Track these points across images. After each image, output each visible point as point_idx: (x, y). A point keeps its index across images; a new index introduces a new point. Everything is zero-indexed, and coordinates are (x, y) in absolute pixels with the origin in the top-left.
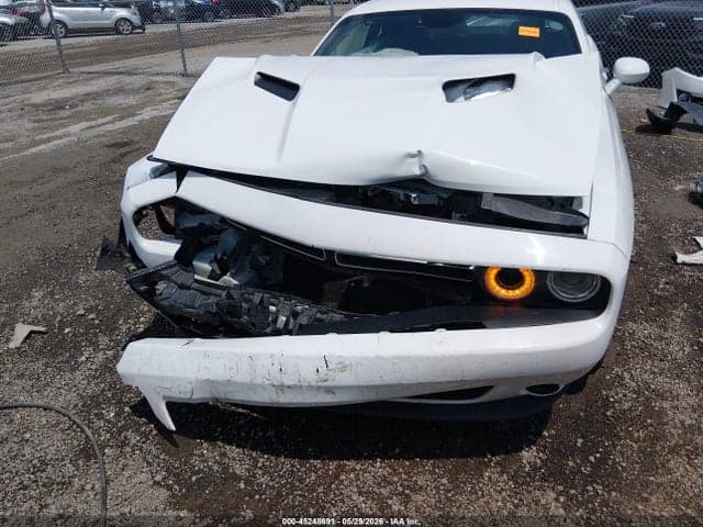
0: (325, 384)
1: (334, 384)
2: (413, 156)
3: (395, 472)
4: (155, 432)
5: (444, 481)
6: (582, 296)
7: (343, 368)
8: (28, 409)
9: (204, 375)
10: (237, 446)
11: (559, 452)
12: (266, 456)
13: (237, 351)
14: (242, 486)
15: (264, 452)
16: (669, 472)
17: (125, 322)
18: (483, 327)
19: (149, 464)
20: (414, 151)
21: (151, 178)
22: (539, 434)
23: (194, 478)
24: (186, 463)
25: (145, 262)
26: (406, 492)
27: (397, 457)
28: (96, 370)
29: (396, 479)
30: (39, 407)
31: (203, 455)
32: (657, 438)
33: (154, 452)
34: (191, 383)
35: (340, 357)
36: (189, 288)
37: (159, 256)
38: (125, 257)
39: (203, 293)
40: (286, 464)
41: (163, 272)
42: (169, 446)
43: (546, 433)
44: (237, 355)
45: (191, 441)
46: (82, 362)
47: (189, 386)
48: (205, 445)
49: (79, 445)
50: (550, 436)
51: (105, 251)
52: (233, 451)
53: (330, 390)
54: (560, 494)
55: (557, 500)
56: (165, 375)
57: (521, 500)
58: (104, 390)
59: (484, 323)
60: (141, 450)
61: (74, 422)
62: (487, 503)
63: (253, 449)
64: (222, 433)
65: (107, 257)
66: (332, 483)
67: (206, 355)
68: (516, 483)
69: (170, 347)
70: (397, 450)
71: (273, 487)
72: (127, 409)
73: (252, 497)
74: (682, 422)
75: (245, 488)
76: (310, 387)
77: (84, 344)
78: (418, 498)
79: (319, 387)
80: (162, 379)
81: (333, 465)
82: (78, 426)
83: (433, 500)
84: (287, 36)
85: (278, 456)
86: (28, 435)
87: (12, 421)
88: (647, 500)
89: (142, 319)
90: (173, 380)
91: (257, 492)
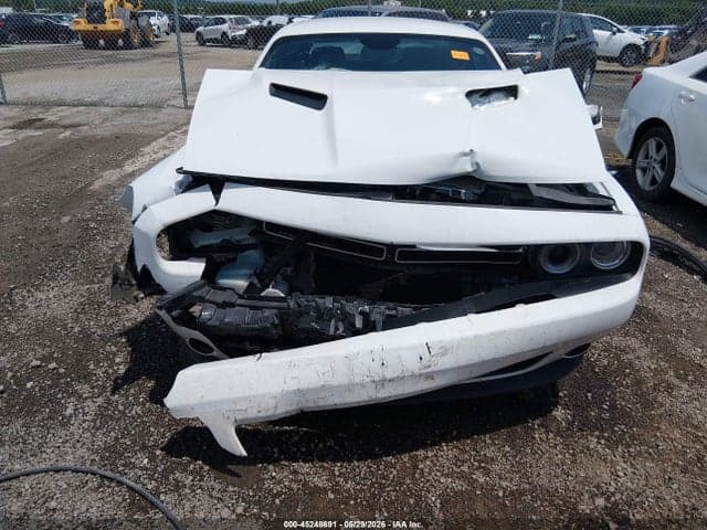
0: (427, 370)
1: (436, 369)
2: (465, 155)
3: (463, 451)
4: (206, 468)
5: (507, 449)
6: (617, 263)
7: (445, 351)
8: (33, 477)
9: (292, 386)
10: (304, 461)
11: (579, 407)
12: (339, 464)
13: (331, 354)
14: (332, 496)
15: (335, 460)
16: (662, 405)
17: (97, 365)
18: (553, 297)
19: (220, 499)
20: (467, 150)
21: (177, 194)
22: (556, 396)
23: (277, 501)
24: (260, 489)
25: (165, 286)
26: (483, 465)
27: (458, 438)
28: (94, 421)
29: (466, 456)
30: (47, 471)
31: (274, 478)
32: (639, 382)
33: (217, 486)
34: (275, 397)
35: (441, 342)
36: (232, 305)
37: (182, 277)
38: (131, 285)
39: (252, 308)
40: (362, 467)
41: (195, 294)
42: (230, 478)
43: (561, 394)
44: (330, 358)
45: (252, 468)
46: (71, 416)
47: (274, 401)
48: (271, 467)
49: (124, 500)
50: (565, 395)
51: (116, 278)
52: (303, 467)
53: (430, 376)
54: (598, 437)
55: (599, 443)
56: (240, 395)
57: (573, 449)
58: (117, 439)
59: (553, 293)
60: (200, 487)
61: (103, 477)
62: (550, 458)
63: (322, 459)
64: (281, 452)
65: (118, 286)
66: (414, 474)
67: (292, 365)
68: (562, 437)
69: (235, 367)
70: (455, 433)
71: (362, 490)
72: (158, 452)
73: (346, 504)
74: (649, 368)
75: (335, 497)
76: (413, 376)
77: (60, 396)
78: (496, 468)
79: (421, 375)
80: (235, 401)
81: (405, 457)
82: (111, 480)
83: (508, 467)
84: (103, 63)
85: (350, 461)
86: (53, 504)
87: (20, 494)
88: (658, 428)
89: (117, 360)
90: (249, 399)
91: (350, 497)
